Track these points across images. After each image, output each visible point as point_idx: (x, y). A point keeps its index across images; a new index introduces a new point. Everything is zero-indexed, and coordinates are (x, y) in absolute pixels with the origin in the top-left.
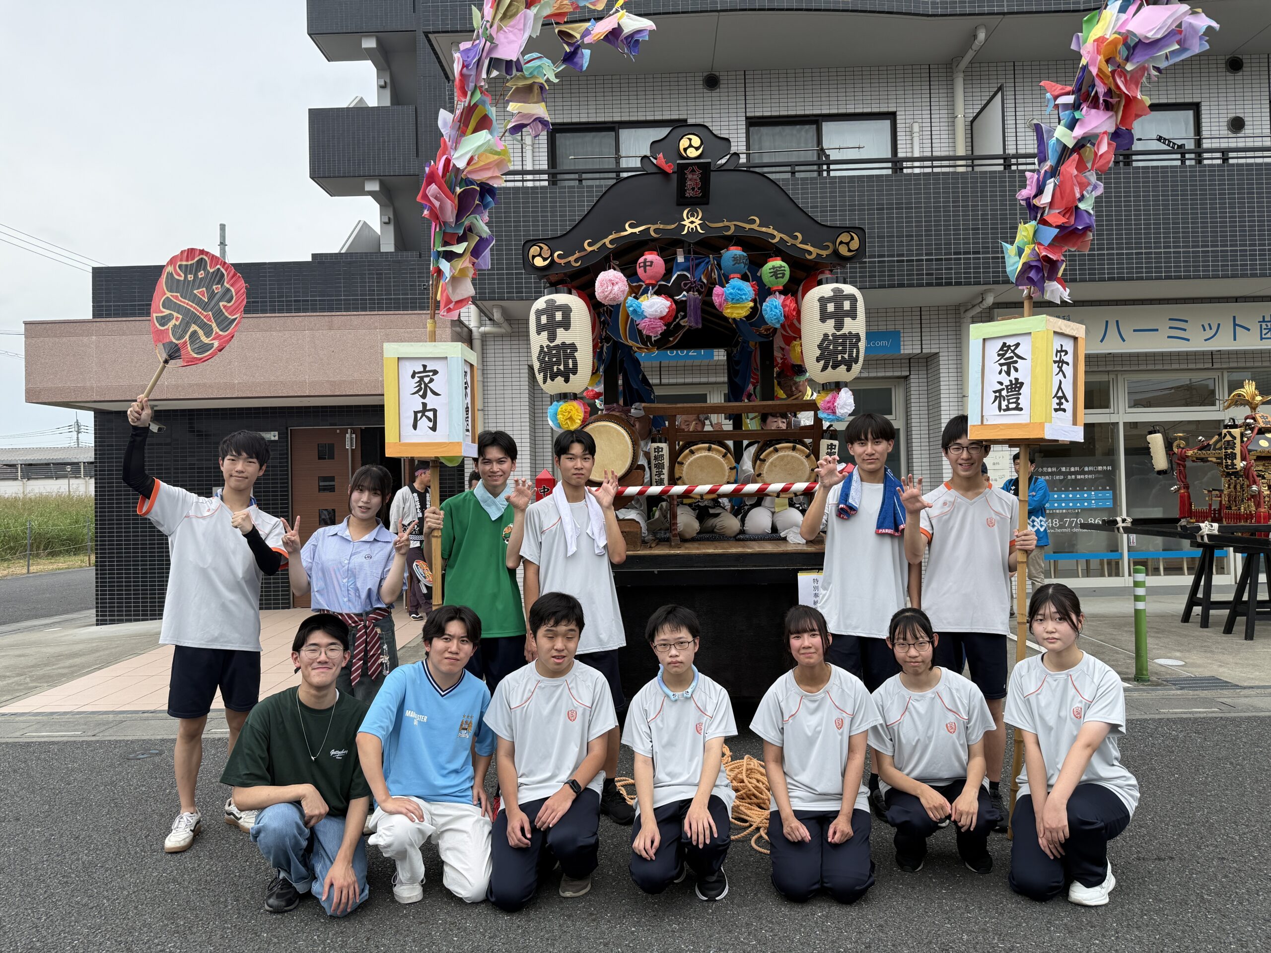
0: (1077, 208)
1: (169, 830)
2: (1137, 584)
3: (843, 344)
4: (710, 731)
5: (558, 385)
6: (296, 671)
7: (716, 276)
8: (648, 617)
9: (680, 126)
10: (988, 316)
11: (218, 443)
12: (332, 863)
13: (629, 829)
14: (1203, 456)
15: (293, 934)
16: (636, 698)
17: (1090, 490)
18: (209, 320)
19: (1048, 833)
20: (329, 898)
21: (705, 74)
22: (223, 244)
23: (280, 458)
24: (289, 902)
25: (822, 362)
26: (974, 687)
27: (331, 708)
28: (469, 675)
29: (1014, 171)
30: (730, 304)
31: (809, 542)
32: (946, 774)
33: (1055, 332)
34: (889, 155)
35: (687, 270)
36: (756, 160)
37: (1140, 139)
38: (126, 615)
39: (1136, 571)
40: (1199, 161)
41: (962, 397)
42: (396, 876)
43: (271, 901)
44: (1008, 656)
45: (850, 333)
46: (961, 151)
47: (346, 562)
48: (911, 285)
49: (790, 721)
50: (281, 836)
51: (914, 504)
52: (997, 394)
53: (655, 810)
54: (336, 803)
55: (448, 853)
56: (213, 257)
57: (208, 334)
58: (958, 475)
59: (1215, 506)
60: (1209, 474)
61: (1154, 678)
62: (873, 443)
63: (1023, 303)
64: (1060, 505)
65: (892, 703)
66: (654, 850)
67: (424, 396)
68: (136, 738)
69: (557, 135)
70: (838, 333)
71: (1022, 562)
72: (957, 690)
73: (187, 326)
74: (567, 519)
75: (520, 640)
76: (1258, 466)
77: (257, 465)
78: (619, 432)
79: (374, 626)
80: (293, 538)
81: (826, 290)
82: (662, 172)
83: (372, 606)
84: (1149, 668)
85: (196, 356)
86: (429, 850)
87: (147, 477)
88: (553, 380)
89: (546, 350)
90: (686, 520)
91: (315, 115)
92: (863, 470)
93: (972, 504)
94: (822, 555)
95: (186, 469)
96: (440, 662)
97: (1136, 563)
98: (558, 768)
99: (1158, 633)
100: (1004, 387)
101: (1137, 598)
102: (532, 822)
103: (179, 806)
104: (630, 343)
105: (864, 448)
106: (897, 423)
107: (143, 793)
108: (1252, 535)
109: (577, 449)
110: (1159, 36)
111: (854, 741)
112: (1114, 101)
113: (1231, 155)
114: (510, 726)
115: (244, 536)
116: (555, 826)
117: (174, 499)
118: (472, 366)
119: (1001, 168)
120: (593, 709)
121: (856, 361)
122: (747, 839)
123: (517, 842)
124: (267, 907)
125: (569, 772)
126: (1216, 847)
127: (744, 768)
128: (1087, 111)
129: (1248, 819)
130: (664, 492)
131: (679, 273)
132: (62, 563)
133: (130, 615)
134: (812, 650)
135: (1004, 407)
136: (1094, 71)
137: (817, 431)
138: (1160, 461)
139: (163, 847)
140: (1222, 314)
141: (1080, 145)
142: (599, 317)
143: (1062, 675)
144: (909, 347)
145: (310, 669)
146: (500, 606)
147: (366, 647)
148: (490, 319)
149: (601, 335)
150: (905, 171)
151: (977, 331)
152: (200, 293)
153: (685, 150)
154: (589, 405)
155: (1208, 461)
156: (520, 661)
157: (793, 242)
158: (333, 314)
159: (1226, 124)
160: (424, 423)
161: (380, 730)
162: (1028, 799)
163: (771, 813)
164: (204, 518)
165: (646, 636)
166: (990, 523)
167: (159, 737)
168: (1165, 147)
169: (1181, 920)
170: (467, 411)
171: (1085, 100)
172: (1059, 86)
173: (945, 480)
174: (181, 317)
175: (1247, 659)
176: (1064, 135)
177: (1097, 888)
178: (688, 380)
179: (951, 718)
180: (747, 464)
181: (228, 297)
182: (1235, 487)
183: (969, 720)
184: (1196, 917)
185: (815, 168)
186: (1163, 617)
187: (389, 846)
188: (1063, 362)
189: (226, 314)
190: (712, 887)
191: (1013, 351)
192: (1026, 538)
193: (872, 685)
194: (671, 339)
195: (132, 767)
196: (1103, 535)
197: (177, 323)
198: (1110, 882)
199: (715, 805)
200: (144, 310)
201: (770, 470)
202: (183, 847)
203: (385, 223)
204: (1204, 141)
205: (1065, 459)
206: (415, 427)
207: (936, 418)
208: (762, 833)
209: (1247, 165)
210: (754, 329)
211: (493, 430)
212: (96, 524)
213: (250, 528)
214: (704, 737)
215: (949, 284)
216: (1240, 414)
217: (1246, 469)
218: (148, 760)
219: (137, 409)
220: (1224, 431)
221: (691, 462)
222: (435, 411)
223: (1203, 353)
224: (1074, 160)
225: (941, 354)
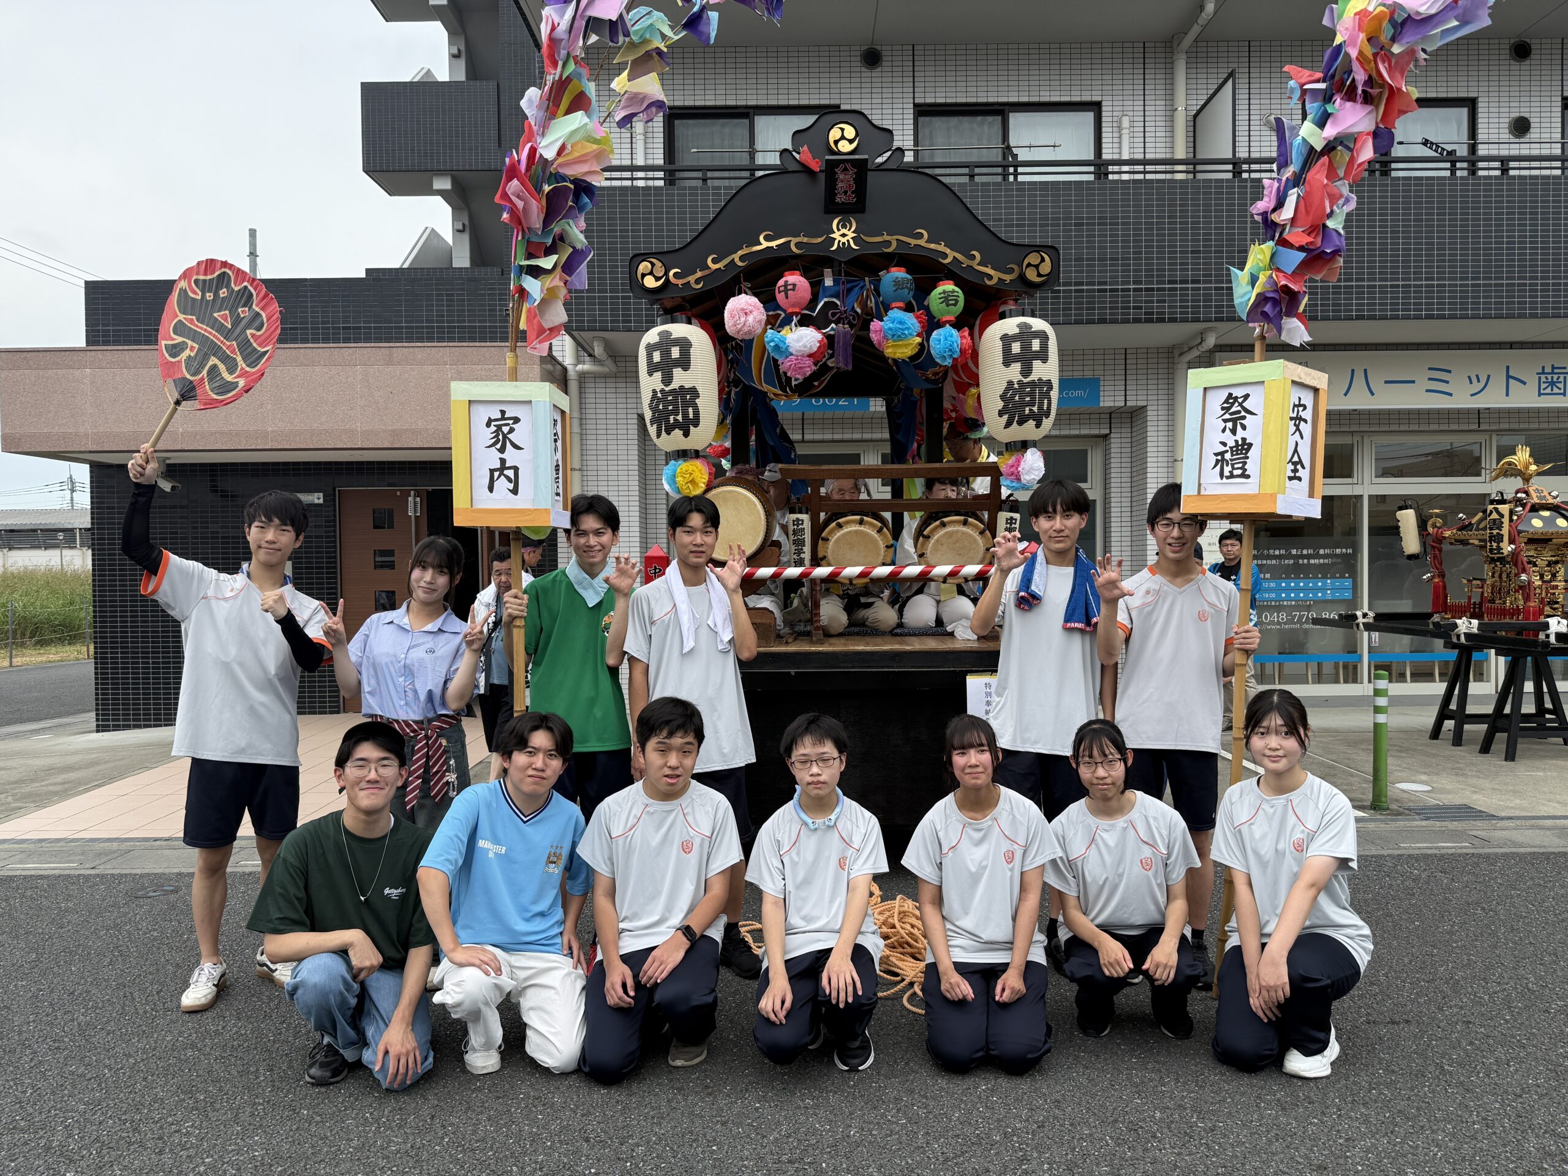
0: (1325, 226)
1: (186, 985)
2: (1377, 693)
3: (1032, 394)
4: (856, 867)
5: (675, 440)
6: (341, 791)
7: (873, 305)
8: (786, 727)
9: (830, 113)
10: (1208, 360)
11: (243, 507)
12: (387, 1026)
13: (755, 984)
14: (1463, 537)
15: (340, 1111)
16: (766, 825)
17: (1325, 577)
18: (233, 352)
19: (1265, 993)
20: (384, 1067)
21: (864, 48)
22: (253, 254)
23: (326, 527)
24: (336, 1073)
25: (1006, 417)
26: (1176, 815)
27: (385, 836)
28: (557, 796)
29: (1246, 180)
30: (891, 343)
31: (980, 638)
32: (1139, 920)
33: (1293, 382)
34: (1090, 156)
35: (837, 296)
36: (926, 158)
37: (1401, 143)
38: (134, 720)
39: (1377, 677)
40: (1473, 171)
41: (1174, 461)
42: (467, 1043)
43: (313, 1071)
44: (1219, 777)
45: (1040, 379)
46: (1181, 153)
47: (403, 656)
48: (1114, 321)
49: (950, 854)
50: (323, 993)
51: (1111, 591)
52: (1219, 458)
53: (786, 962)
54: (393, 953)
55: (532, 1014)
56: (239, 272)
57: (231, 370)
58: (1166, 558)
59: (1476, 599)
60: (1468, 561)
61: (1394, 806)
62: (1062, 517)
63: (1253, 346)
64: (1288, 595)
65: (1075, 834)
66: (784, 1013)
67: (502, 450)
68: (146, 871)
69: (677, 122)
70: (1025, 380)
71: (1241, 665)
72: (1155, 819)
73: (205, 358)
74: (683, 607)
75: (624, 756)
76: (1528, 550)
77: (292, 535)
78: (749, 499)
79: (439, 736)
80: (335, 627)
81: (1010, 325)
82: (806, 170)
83: (435, 712)
84: (1389, 793)
85: (215, 397)
86: (509, 1009)
87: (152, 548)
88: (669, 434)
89: (659, 395)
90: (832, 611)
91: (369, 90)
92: (1049, 550)
93: (1180, 594)
94: (996, 655)
95: (207, 538)
96: (521, 780)
97: (1377, 668)
98: (669, 909)
99: (1401, 751)
100: (1227, 448)
101: (1377, 710)
102: (636, 976)
103: (199, 955)
104: (766, 387)
105: (1052, 523)
106: (1092, 491)
107: (155, 939)
108: (1518, 634)
109: (696, 520)
110: (1433, 11)
111: (1027, 878)
112: (1374, 92)
113: (1512, 164)
114: (611, 859)
115: (277, 622)
116: (664, 981)
117: (188, 576)
118: (563, 412)
119: (1230, 176)
120: (713, 839)
121: (1047, 415)
122: (898, 997)
123: (617, 1000)
124: (308, 1079)
125: (682, 915)
126: (1461, 1008)
127: (896, 911)
128: (1341, 105)
129: (1500, 975)
130: (804, 575)
131: (826, 300)
132: (54, 654)
133: (139, 720)
134: (980, 769)
135: (1226, 473)
136: (1354, 53)
137: (994, 502)
138: (1411, 543)
139: (179, 1006)
140: (1493, 363)
141: (1330, 148)
142: (727, 355)
143: (1281, 800)
144: (1110, 399)
145: (357, 789)
146: (598, 713)
147: (427, 762)
148: (590, 355)
149: (728, 377)
150: (1111, 177)
151: (1197, 378)
152: (222, 317)
153: (836, 142)
154: (714, 465)
155: (1469, 544)
156: (624, 779)
157: (970, 263)
158: (392, 344)
159: (1507, 125)
160: (502, 485)
161: (447, 863)
162: (1238, 950)
163: (927, 965)
164: (226, 599)
165: (782, 750)
166: (1202, 617)
167: (175, 871)
168: (1431, 153)
169: (1417, 1095)
170: (557, 470)
171: (1339, 91)
172: (1307, 73)
173: (1149, 563)
174: (197, 346)
175: (1507, 784)
176: (1312, 134)
177: (1318, 1057)
178: (837, 437)
179: (1147, 852)
180: (907, 541)
181: (257, 323)
182: (1500, 577)
183: (1169, 855)
184: (1433, 1091)
185: (1000, 170)
186: (1409, 733)
187: (458, 1005)
188: (1301, 419)
189: (255, 345)
190: (854, 1054)
191: (1240, 405)
192: (1247, 635)
193: (1051, 813)
194: (816, 384)
195: (141, 907)
196: (1339, 632)
197: (192, 354)
198: (1333, 1050)
199: (860, 955)
200: (150, 337)
201: (936, 549)
202: (204, 1005)
203: (459, 231)
204: (1480, 146)
205: (1297, 539)
206: (491, 488)
207: (1141, 487)
208: (917, 989)
209: (1531, 177)
210: (920, 373)
211: (591, 494)
212: (94, 606)
213: (283, 613)
214: (849, 874)
215: (1161, 320)
216: (1510, 486)
217: (1515, 554)
218: (162, 898)
219: (140, 462)
220: (1490, 507)
221: (839, 538)
222: (516, 469)
223: (1468, 412)
224: (1324, 165)
225: (1149, 408)
